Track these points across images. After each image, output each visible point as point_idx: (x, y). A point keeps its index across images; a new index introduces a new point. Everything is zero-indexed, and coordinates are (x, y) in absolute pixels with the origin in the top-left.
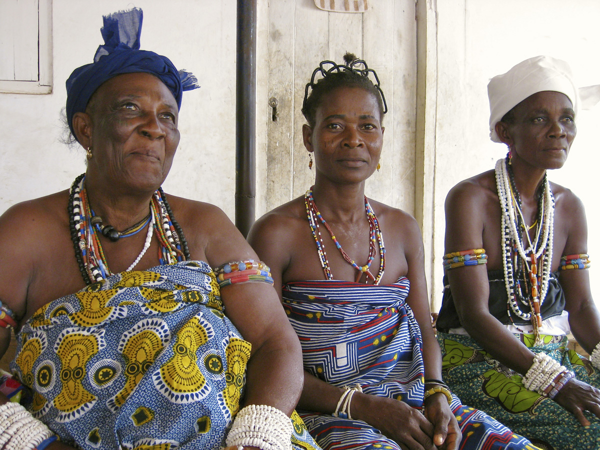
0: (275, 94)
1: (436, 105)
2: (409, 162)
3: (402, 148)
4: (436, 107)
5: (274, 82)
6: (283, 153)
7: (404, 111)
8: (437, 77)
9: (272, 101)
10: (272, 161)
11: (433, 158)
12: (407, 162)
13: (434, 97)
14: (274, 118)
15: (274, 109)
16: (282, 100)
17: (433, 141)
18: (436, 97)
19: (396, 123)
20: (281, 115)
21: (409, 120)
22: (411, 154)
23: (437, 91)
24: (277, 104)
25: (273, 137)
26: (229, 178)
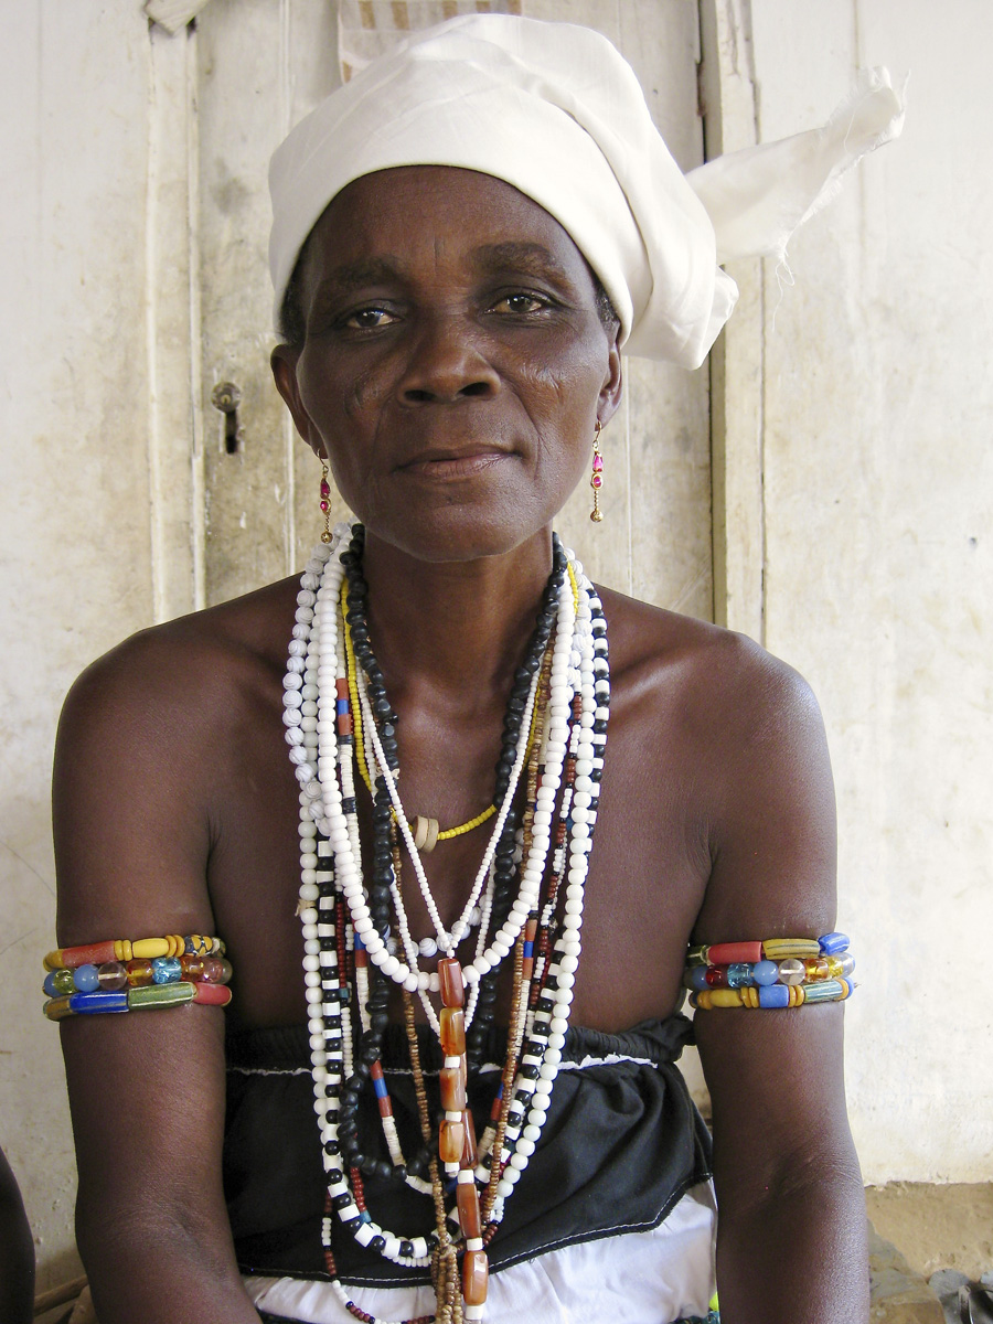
0: (232, 372)
1: (763, 377)
2: (692, 562)
3: (663, 520)
4: (763, 382)
5: (229, 336)
6: (262, 548)
7: (668, 402)
8: (763, 285)
9: (222, 394)
10: (226, 573)
11: (756, 546)
12: (683, 563)
13: (754, 353)
14: (232, 445)
15: (231, 416)
16: (256, 387)
17: (755, 489)
18: (763, 351)
19: (639, 440)
20: (251, 435)
21: (684, 430)
22: (698, 537)
23: (763, 331)
24: (237, 403)
25: (228, 502)
26: (70, 629)
